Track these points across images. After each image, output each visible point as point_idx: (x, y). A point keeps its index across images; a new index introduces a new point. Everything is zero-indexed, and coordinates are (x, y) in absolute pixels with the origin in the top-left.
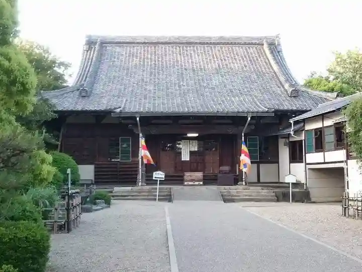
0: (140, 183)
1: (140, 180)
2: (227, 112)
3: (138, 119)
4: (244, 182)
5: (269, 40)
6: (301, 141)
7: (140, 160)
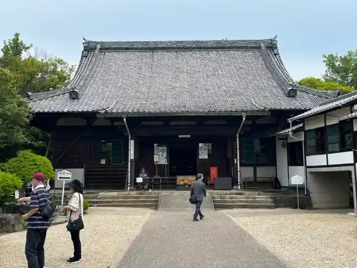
0: (129, 188)
1: (129, 184)
2: (220, 111)
3: (125, 120)
4: (239, 186)
5: (265, 44)
6: (301, 142)
7: (129, 163)
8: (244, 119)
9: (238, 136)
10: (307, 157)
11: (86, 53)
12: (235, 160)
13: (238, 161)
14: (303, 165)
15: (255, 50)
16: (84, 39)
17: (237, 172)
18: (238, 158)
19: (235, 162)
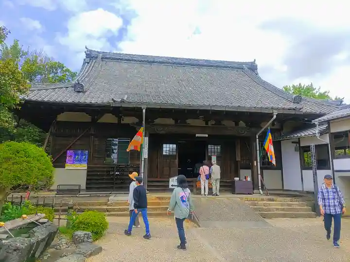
3: (144, 111)
4: (261, 190)
5: (247, 66)
6: (327, 145)
7: (143, 162)
8: (275, 117)
9: (257, 137)
10: (334, 160)
11: (88, 59)
12: (255, 162)
13: (259, 163)
14: (330, 169)
15: (239, 70)
16: (86, 48)
17: (258, 174)
18: (259, 161)
19: (255, 164)
